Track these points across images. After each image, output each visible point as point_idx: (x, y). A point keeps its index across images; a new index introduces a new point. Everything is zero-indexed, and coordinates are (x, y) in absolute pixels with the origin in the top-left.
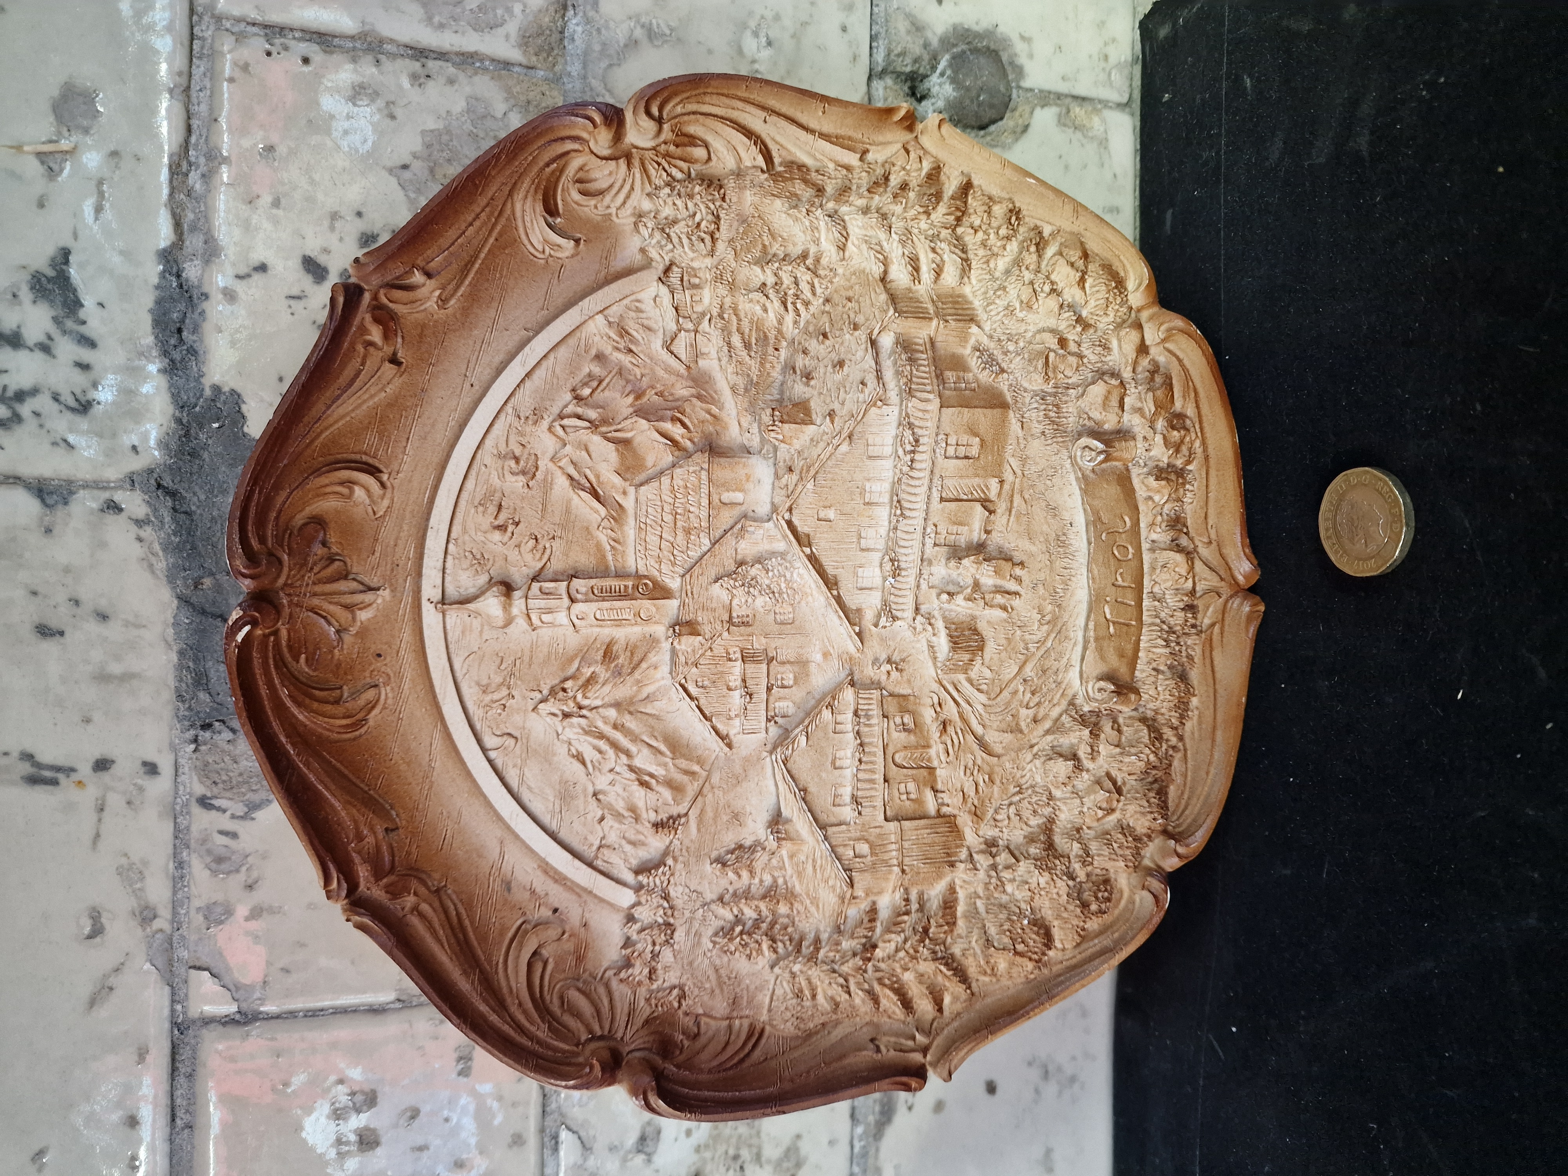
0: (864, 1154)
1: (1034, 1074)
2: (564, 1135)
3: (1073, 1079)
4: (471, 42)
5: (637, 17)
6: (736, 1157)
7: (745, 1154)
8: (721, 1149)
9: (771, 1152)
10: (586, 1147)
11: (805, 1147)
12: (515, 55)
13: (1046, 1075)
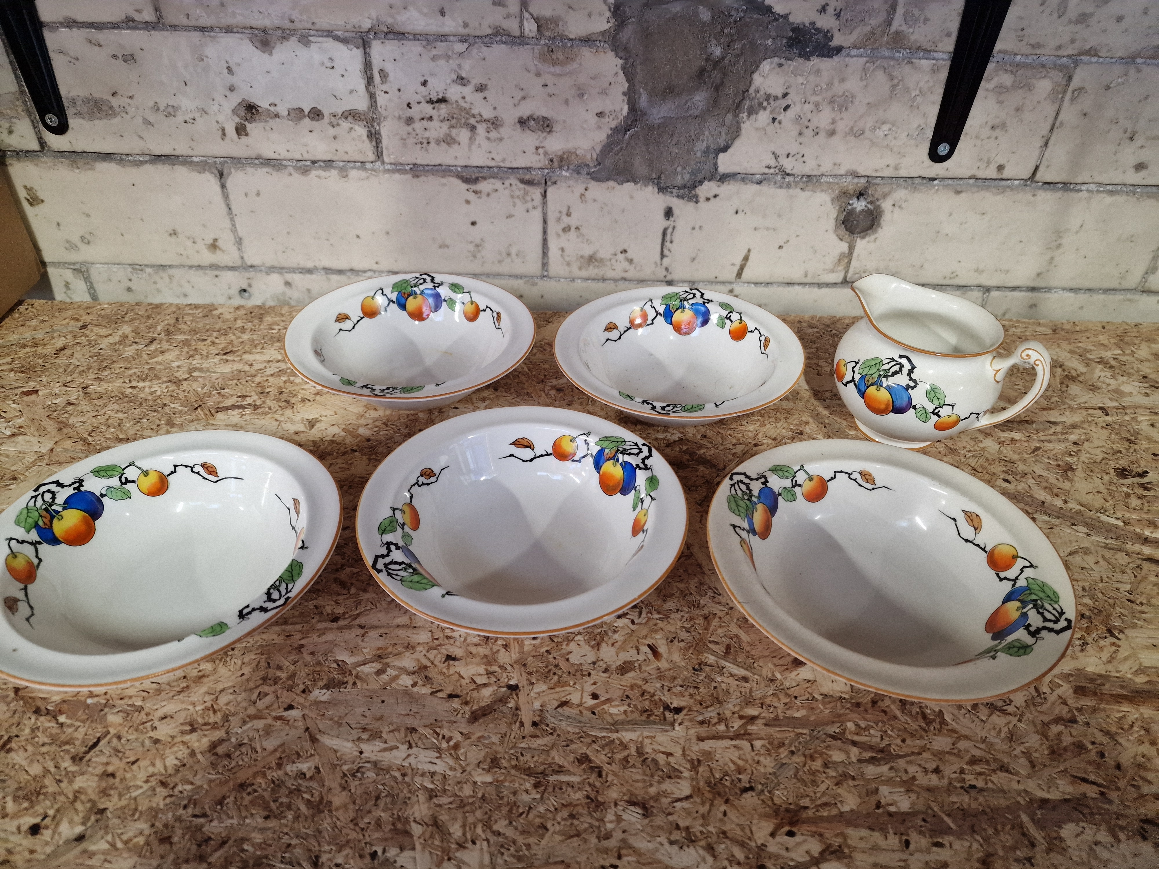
0: (450, 171)
1: (478, 241)
2: (466, 45)
3: (475, 257)
4: (900, 11)
5: (902, 80)
6: (453, 117)
7: (454, 121)
8: (456, 111)
9: (454, 132)
10: (460, 55)
11: (455, 147)
12: (893, 29)
13: (477, 246)
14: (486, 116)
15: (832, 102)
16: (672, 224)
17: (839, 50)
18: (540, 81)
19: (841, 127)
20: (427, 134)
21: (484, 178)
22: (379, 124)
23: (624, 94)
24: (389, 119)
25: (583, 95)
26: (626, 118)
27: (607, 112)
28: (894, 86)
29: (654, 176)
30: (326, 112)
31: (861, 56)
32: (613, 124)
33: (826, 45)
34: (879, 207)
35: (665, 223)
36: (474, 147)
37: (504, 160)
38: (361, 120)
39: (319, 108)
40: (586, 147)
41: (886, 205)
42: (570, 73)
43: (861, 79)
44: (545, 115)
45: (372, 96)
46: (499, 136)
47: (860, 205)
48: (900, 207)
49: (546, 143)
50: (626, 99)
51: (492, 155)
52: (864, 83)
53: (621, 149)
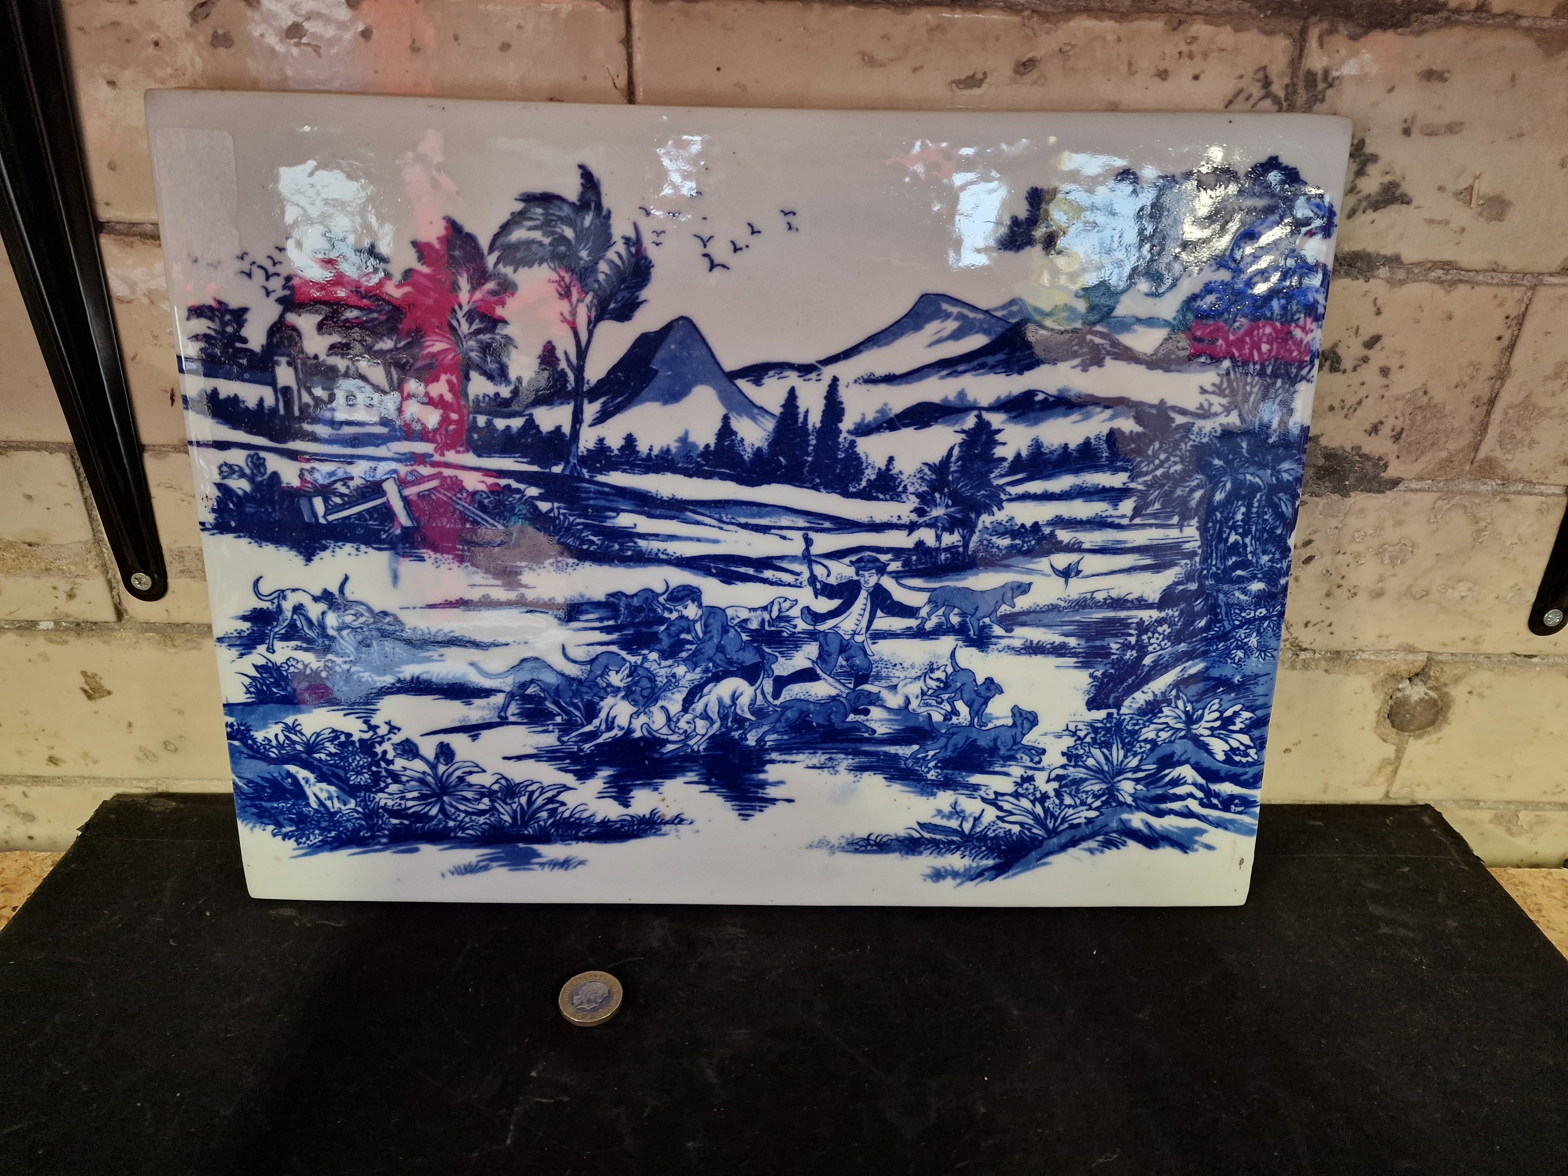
4: (1493, 430)
5: (1491, 523)
12: (1481, 455)
15: (1379, 553)
17: (1395, 483)
19: (1393, 585)
28: (1479, 531)
31: (1429, 490)
33: (1376, 477)
34: (1447, 694)
41: (1458, 693)
43: (1429, 522)
47: (1416, 692)
48: (1480, 695)
52: (1434, 526)
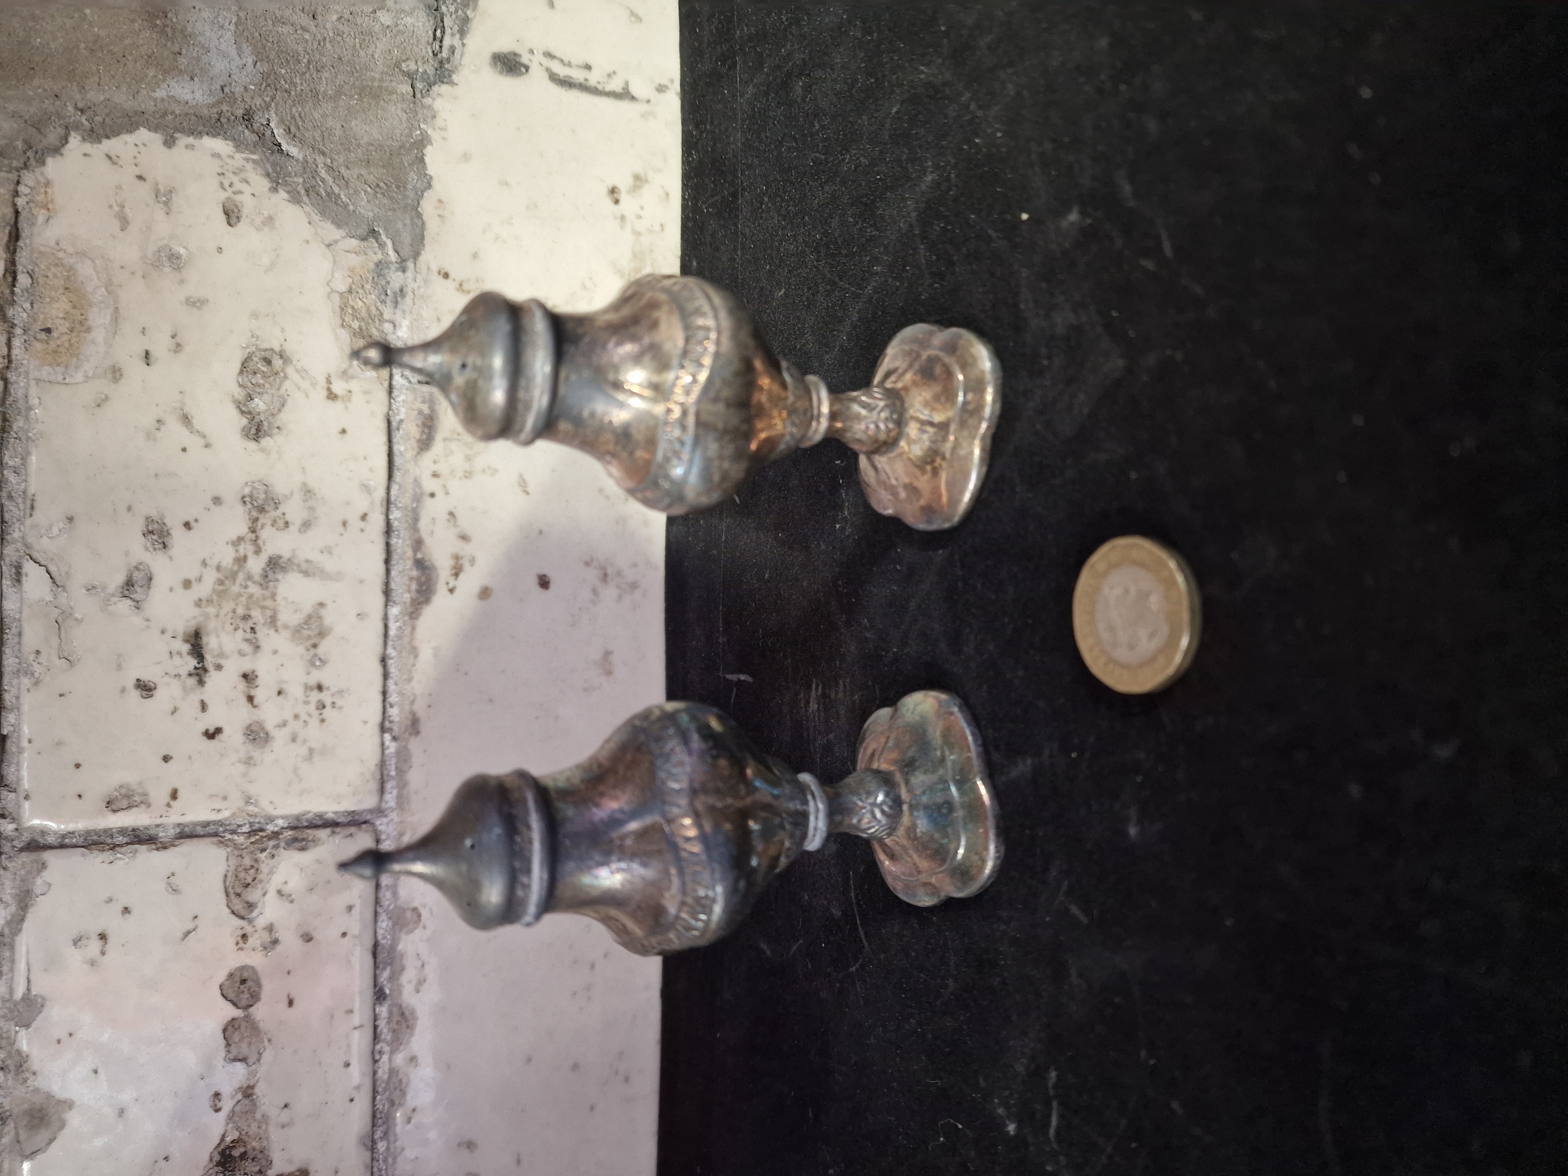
14: (241, 528)
16: (538, 57)
18: (135, 370)
20: (296, 691)
21: (418, 544)
22: (271, 819)
23: (170, 143)
24: (252, 790)
25: (174, 259)
26: (239, 145)
27: (223, 195)
29: (406, 88)
30: (235, 960)
32: (261, 184)
35: (537, 76)
36: (330, 565)
37: (366, 488)
38: (255, 867)
39: (221, 976)
40: (327, 265)
42: (109, 286)
44: (237, 366)
45: (186, 834)
46: (297, 497)
49: (319, 372)
50: (183, 140)
51: (353, 518)
53: (330, 169)
